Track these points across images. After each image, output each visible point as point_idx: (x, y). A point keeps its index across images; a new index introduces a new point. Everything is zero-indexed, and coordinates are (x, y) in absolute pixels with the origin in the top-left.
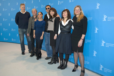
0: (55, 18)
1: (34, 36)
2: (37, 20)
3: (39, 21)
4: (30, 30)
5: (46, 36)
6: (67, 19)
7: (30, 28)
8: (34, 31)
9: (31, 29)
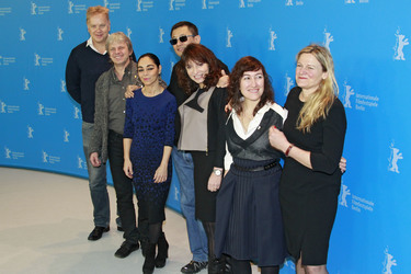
0: (211, 90)
1: (128, 165)
2: (138, 93)
3: (147, 94)
4: (105, 140)
5: (181, 164)
7: (105, 129)
8: (127, 142)
9: (111, 133)
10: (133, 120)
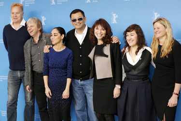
6: (136, 47)
8: (45, 78)
10: (50, 65)
